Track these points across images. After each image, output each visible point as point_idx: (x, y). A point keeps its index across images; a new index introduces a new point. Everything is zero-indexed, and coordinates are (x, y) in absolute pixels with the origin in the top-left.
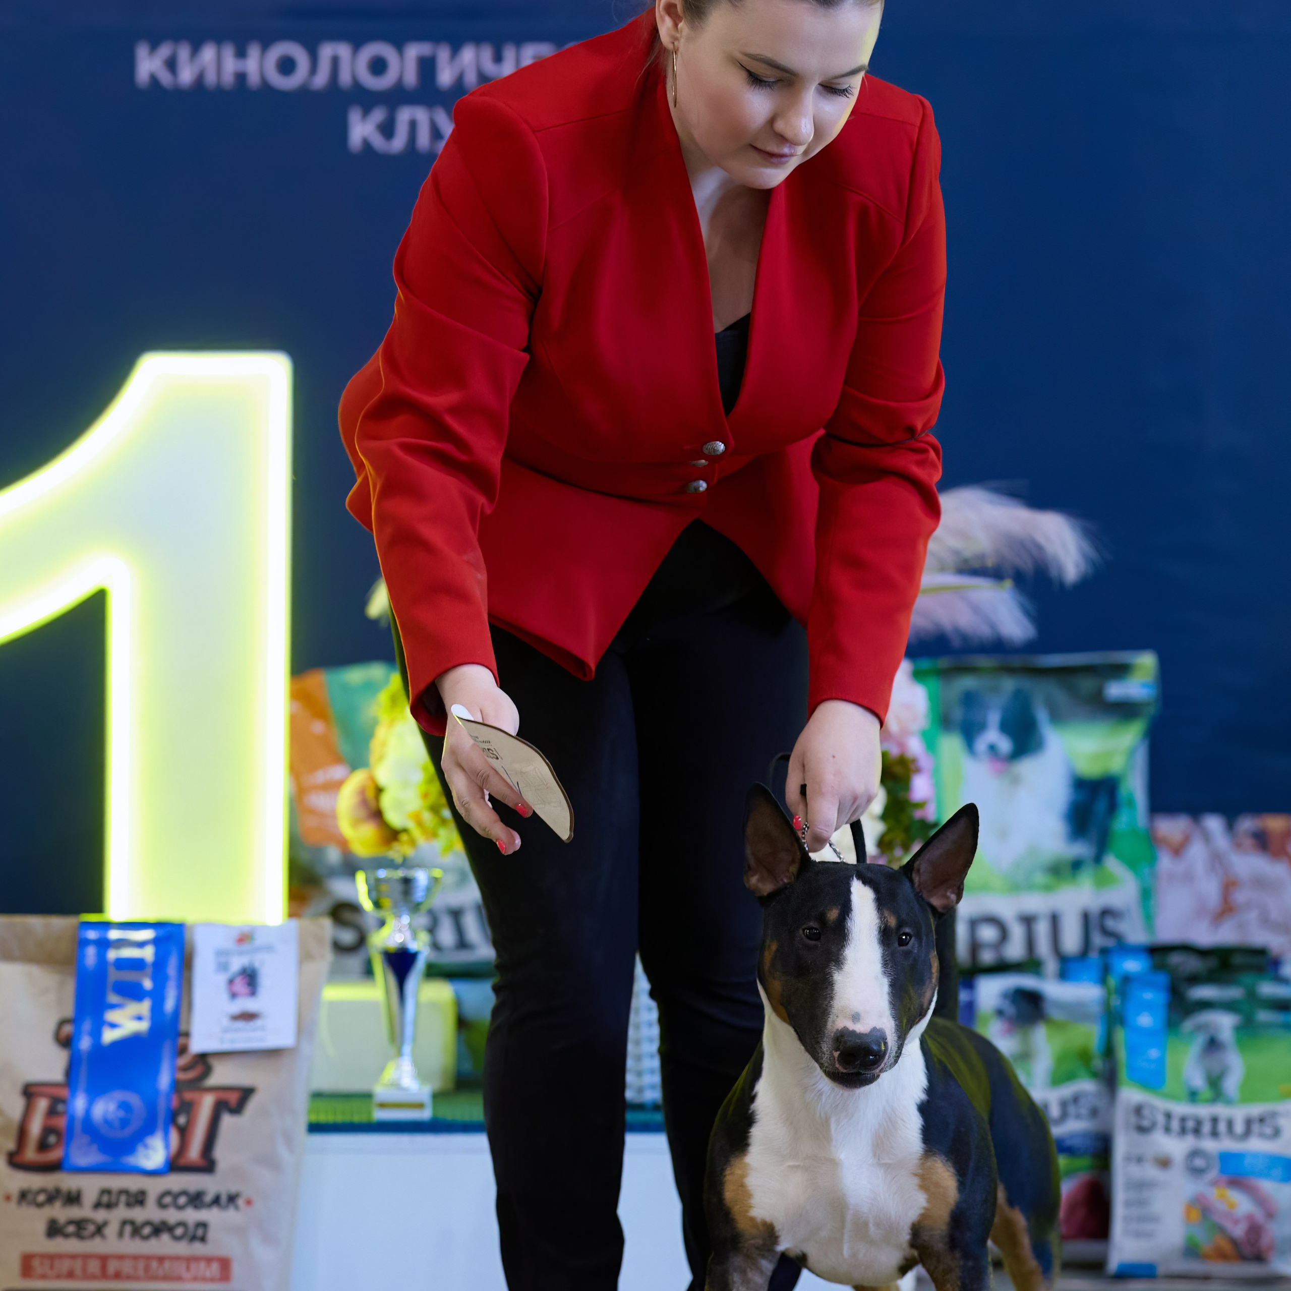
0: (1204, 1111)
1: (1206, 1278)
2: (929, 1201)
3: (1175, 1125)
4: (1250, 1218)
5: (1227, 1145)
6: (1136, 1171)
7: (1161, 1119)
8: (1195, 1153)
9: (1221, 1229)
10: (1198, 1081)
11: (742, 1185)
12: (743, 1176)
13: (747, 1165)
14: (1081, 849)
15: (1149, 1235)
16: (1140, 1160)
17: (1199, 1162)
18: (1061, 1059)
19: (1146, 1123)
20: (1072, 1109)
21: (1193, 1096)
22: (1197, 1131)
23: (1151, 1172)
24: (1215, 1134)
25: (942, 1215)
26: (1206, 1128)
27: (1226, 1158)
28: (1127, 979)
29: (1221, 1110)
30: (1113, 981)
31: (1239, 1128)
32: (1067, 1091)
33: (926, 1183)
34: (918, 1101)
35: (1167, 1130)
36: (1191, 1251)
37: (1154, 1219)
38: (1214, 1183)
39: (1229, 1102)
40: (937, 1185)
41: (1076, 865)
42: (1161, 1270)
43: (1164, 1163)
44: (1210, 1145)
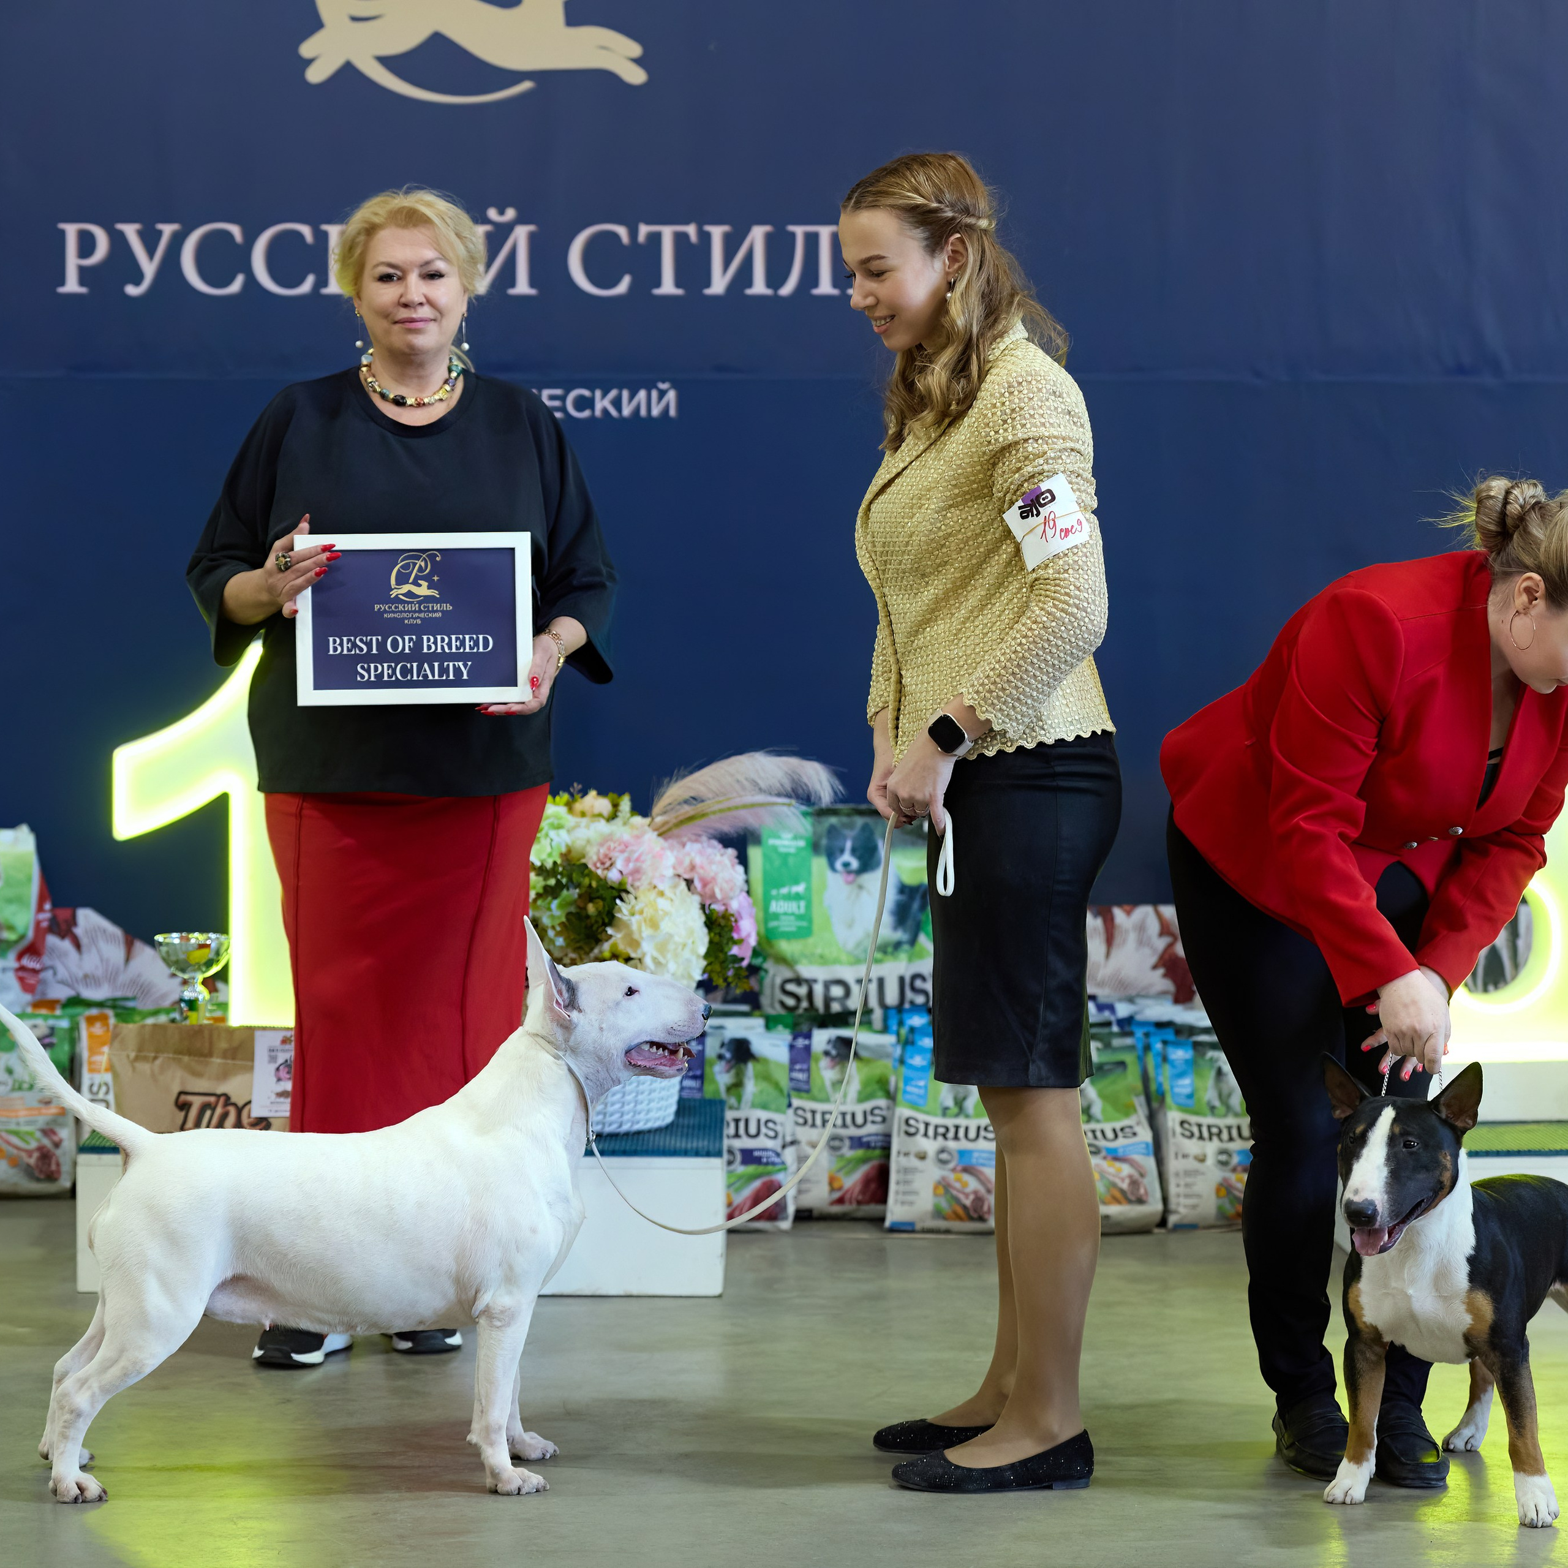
0: (950, 1122)
1: (947, 1232)
2: (1473, 1320)
3: (931, 1132)
4: (975, 1192)
5: (964, 1144)
6: (903, 1161)
7: (922, 1127)
8: (942, 1151)
9: (957, 1200)
10: (950, 1102)
11: (1358, 1302)
12: (1358, 1296)
13: (1359, 1290)
14: (900, 935)
15: (911, 1203)
16: (906, 1154)
17: (944, 1156)
18: (865, 1084)
19: (912, 1130)
20: (870, 1118)
21: (945, 1111)
22: (944, 1136)
23: (914, 1162)
24: (956, 1138)
25: (1484, 1329)
26: (951, 1134)
27: (962, 1153)
28: (912, 1030)
29: (962, 1121)
30: (904, 1031)
31: (972, 1134)
32: (868, 1106)
33: (1472, 1308)
34: (1467, 1255)
35: (926, 1135)
36: (938, 1213)
37: (915, 1193)
38: (954, 1170)
39: (967, 1116)
40: (1478, 1310)
41: (897, 945)
42: (918, 1227)
43: (922, 1157)
44: (952, 1145)
